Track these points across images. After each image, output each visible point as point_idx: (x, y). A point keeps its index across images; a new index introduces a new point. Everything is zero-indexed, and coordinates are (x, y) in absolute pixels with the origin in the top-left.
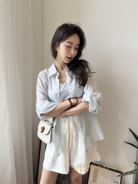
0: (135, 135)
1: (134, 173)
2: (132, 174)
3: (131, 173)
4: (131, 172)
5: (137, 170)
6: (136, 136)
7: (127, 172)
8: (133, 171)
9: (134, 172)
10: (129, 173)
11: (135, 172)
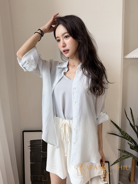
6: (117, 125)
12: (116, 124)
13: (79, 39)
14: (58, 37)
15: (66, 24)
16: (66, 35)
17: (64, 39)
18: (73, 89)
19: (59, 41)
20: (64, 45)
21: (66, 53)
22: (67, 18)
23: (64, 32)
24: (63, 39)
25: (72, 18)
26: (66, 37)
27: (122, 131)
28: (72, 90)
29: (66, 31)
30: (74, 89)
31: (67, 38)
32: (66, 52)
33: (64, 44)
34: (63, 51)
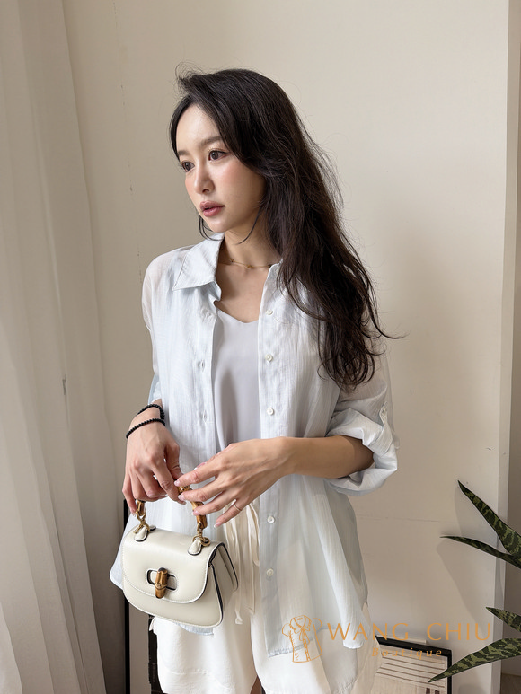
0: (484, 506)
1: (496, 657)
2: (489, 661)
3: (482, 657)
4: (483, 653)
5: (503, 643)
6: (488, 508)
7: (469, 657)
8: (490, 649)
9: (492, 653)
10: (475, 659)
11: (499, 652)
12: (482, 502)
13: (266, 168)
14: (183, 153)
15: (217, 104)
16: (214, 146)
17: (208, 163)
18: (264, 361)
19: (188, 166)
20: (205, 187)
21: (211, 216)
22: (223, 79)
23: (205, 136)
24: (203, 163)
25: (242, 81)
26: (215, 155)
27: (507, 533)
28: (260, 363)
29: (216, 133)
30: (268, 362)
31: (217, 161)
32: (212, 211)
33: (208, 183)
34: (202, 207)
